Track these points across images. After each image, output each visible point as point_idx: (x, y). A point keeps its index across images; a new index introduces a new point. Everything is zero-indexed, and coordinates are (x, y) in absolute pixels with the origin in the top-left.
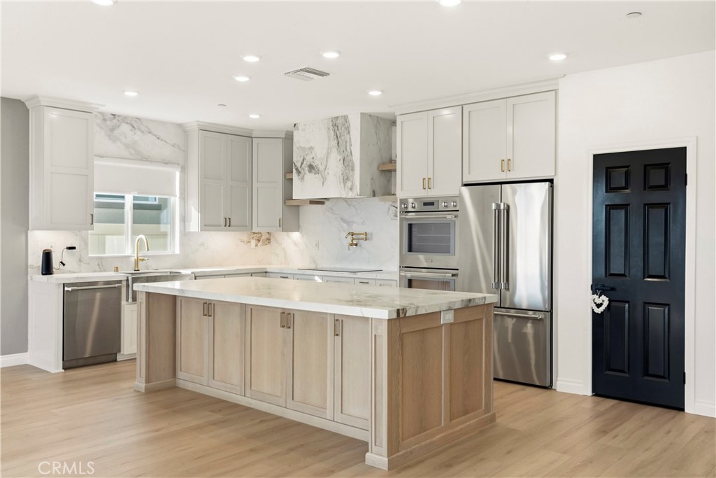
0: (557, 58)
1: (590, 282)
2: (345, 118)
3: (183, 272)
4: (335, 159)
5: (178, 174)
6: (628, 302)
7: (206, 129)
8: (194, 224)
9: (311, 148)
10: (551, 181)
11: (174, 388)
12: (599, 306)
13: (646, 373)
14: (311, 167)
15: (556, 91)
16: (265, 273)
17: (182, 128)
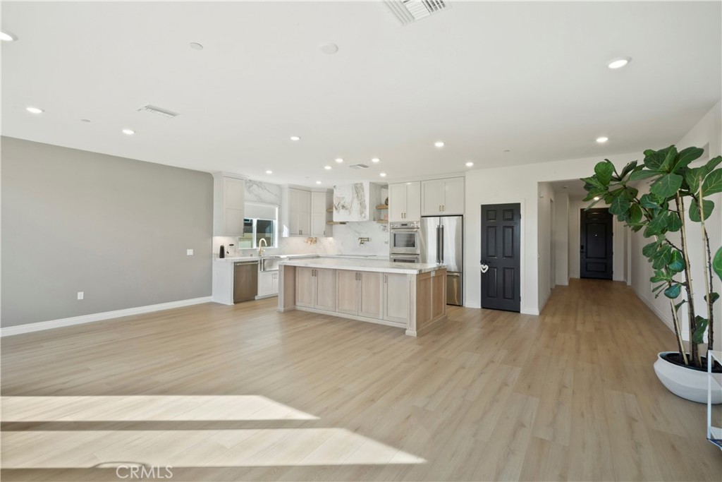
0: (470, 164)
1: (480, 259)
2: (362, 184)
3: (282, 257)
4: (356, 203)
5: (277, 209)
6: (497, 268)
7: (293, 188)
8: (286, 233)
9: (343, 198)
10: (462, 216)
11: (295, 310)
12: (484, 269)
13: (504, 298)
14: (343, 207)
15: (464, 177)
16: (318, 257)
17: (279, 187)
